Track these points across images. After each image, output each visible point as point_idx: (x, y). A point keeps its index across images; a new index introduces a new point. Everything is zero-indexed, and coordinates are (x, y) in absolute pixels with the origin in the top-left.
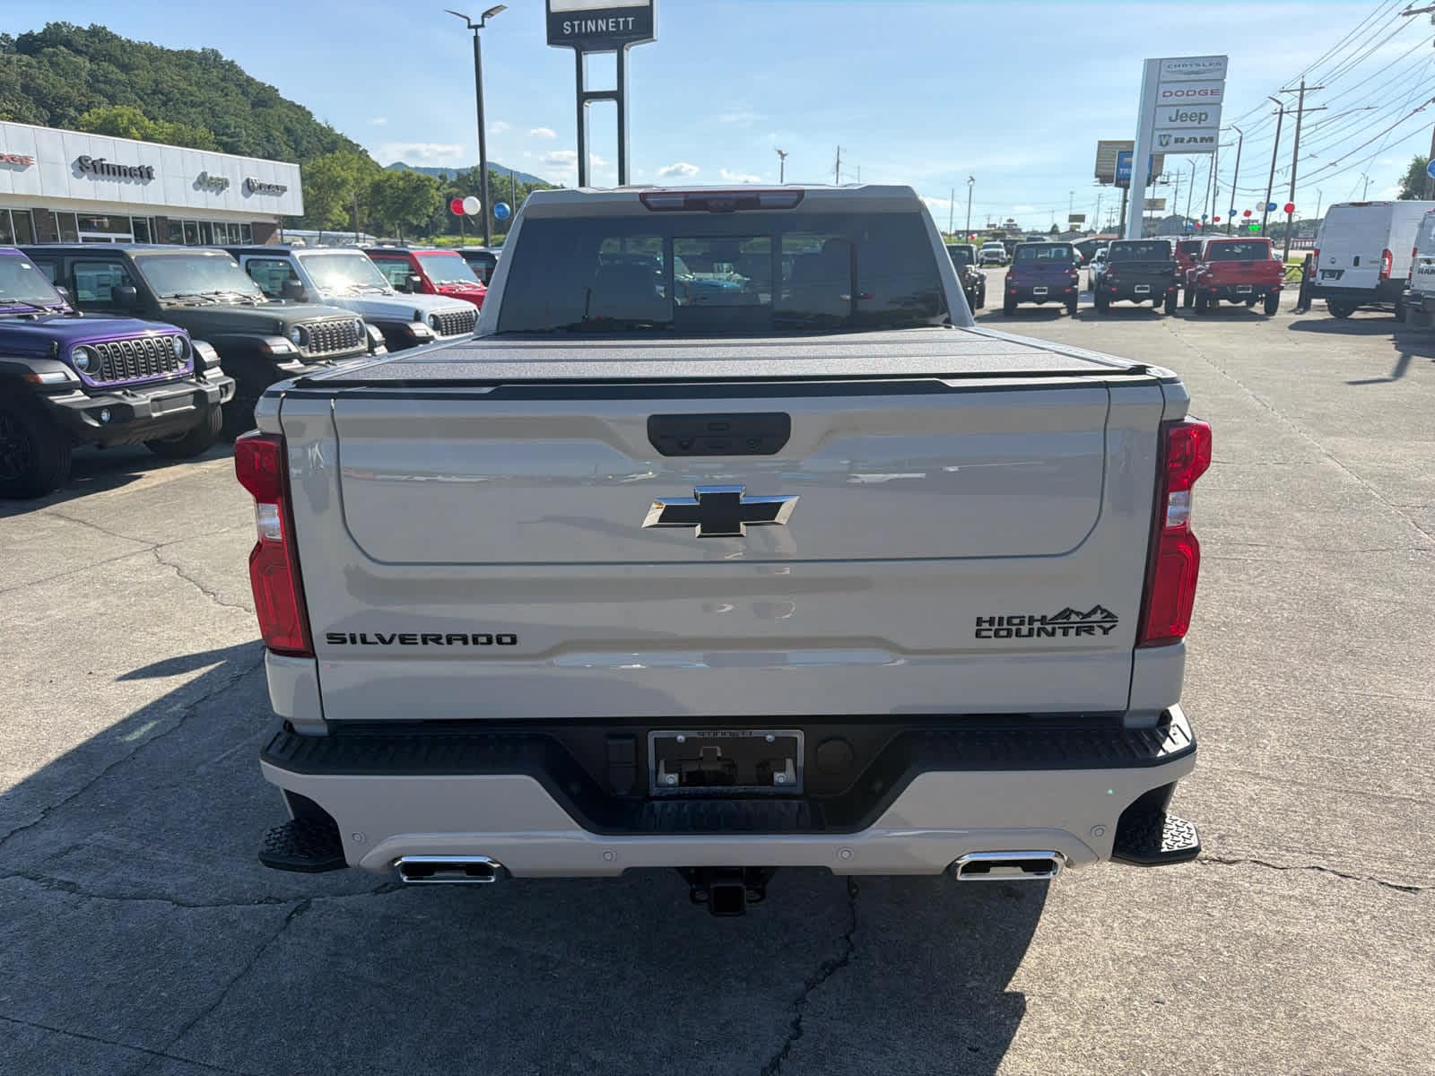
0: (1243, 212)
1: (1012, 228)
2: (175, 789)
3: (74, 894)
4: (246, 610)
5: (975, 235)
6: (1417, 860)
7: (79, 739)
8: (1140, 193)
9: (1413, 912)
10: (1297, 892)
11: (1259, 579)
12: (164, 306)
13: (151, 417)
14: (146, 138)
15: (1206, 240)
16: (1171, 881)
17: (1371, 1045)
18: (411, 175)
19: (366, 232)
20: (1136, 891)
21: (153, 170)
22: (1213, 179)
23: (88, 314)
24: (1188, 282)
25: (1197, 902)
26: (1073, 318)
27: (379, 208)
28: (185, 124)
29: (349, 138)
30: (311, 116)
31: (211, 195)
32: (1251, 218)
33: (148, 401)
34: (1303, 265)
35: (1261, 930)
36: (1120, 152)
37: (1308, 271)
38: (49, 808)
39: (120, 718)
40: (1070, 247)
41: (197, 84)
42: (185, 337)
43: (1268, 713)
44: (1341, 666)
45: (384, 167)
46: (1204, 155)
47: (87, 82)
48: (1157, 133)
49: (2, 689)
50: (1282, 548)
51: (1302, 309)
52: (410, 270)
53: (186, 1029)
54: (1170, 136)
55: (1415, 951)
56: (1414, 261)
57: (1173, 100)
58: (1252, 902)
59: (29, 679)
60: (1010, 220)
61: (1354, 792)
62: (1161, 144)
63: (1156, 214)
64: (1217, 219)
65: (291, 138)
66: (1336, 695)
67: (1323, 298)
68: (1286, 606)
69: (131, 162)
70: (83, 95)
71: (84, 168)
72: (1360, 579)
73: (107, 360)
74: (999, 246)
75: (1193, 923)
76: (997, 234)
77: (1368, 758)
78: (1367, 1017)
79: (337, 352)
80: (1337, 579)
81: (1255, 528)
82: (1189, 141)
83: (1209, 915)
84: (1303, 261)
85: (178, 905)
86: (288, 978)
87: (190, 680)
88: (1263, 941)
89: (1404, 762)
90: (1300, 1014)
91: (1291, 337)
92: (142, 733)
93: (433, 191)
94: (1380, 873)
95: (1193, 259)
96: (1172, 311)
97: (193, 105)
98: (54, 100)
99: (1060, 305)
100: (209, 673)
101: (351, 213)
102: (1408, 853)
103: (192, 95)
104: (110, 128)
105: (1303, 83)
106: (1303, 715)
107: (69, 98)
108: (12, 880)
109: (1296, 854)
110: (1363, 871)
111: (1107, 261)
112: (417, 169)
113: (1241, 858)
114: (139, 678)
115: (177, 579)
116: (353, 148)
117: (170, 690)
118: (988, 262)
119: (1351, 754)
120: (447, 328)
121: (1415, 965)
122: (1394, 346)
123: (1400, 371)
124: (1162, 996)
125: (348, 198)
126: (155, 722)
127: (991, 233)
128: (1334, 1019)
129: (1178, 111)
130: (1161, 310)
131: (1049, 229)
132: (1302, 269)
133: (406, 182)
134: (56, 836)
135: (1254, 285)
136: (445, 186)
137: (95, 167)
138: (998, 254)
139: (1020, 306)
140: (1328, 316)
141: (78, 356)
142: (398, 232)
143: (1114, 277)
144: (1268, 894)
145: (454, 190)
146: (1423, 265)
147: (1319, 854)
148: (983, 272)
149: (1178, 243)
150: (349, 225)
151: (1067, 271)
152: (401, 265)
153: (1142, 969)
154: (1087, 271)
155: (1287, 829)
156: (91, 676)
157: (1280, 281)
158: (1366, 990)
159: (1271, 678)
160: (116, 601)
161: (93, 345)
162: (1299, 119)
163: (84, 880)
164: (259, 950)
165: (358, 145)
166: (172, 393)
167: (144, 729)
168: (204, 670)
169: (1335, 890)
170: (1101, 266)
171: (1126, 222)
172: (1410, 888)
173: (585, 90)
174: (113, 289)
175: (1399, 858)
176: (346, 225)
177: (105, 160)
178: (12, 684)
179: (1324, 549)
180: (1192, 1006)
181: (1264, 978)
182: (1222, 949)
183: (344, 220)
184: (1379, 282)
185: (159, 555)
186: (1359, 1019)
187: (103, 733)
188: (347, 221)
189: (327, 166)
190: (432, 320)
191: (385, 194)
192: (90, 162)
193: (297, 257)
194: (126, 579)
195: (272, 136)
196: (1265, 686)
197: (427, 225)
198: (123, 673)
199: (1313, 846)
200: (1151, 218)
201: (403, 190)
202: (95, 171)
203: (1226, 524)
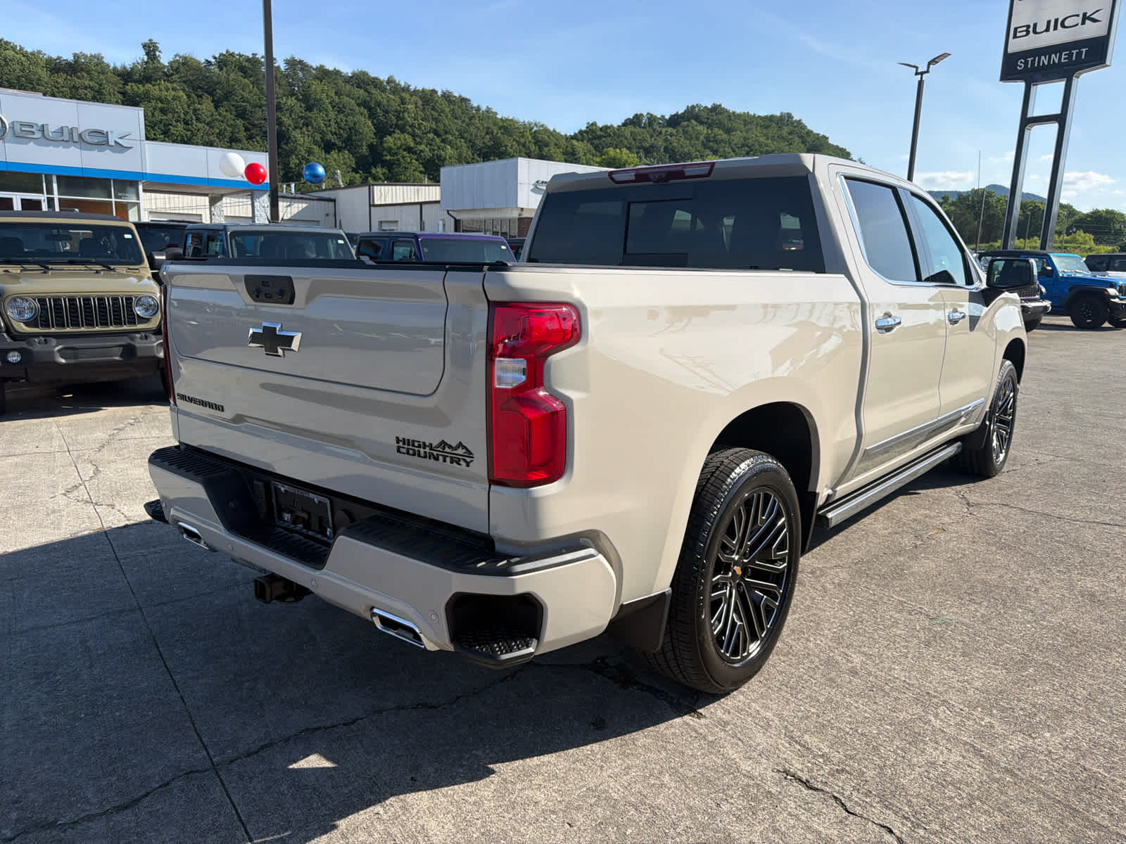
41: (772, 138)
47: (703, 142)
98: (680, 155)
107: (689, 153)
173: (1029, 116)
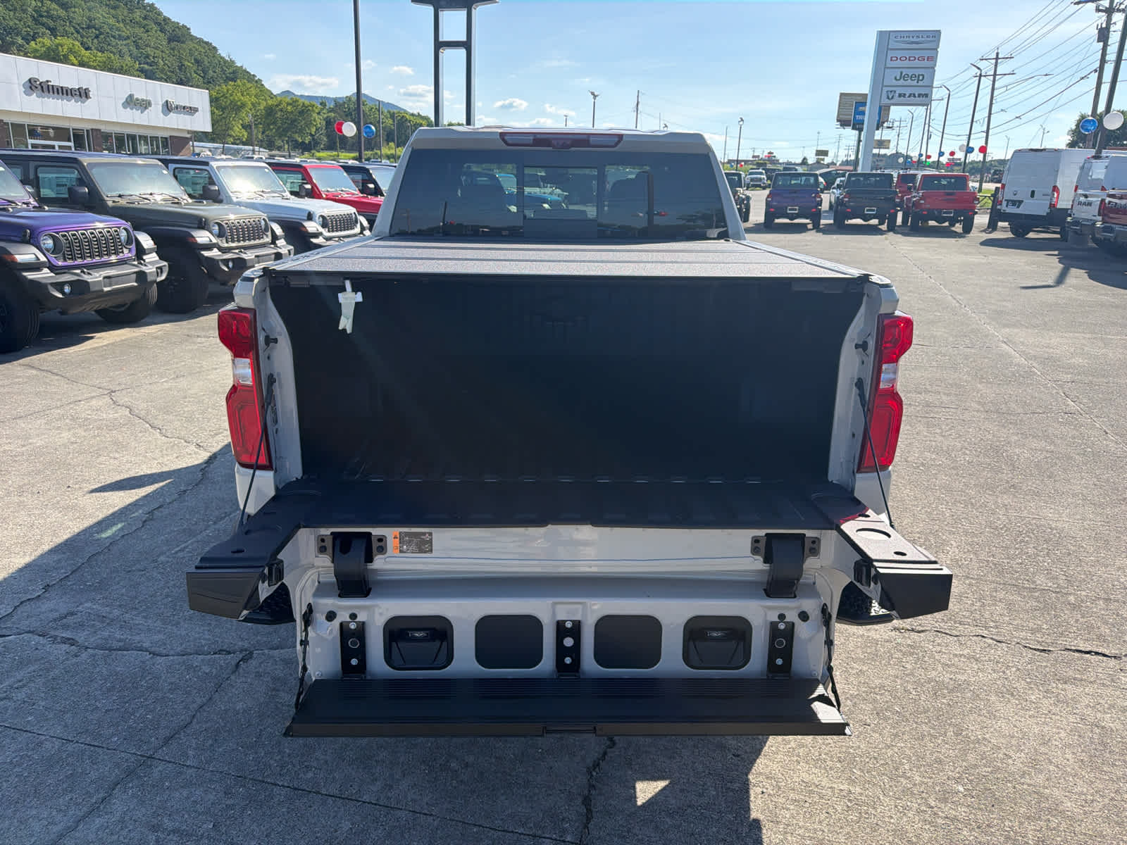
0: (949, 152)
1: (771, 158)
2: (143, 573)
3: (73, 647)
4: (186, 442)
5: (743, 163)
6: (1051, 631)
7: (65, 536)
8: (871, 135)
9: (1046, 666)
10: (965, 652)
11: (949, 433)
12: (110, 203)
13: (102, 291)
14: (82, 64)
15: (920, 174)
16: (877, 644)
17: (1011, 753)
18: (297, 101)
19: (261, 147)
20: (853, 651)
21: (89, 91)
22: (927, 126)
23: (51, 208)
24: (905, 206)
25: (896, 658)
26: (817, 232)
27: (272, 127)
28: (114, 54)
29: (248, 70)
30: (217, 50)
31: (137, 113)
32: (955, 157)
33: (101, 279)
34: (992, 195)
35: (939, 677)
36: (856, 103)
37: (996, 199)
38: (48, 585)
39: (95, 520)
40: (816, 176)
41: (124, 21)
42: (129, 229)
43: (950, 529)
44: (1005, 497)
45: (275, 94)
46: (921, 107)
47: (32, 16)
48: (885, 89)
49: (2, 498)
50: (967, 410)
51: (990, 230)
52: (302, 180)
53: (167, 741)
54: (895, 92)
55: (1045, 692)
56: (1075, 195)
57: (898, 64)
58: (934, 658)
59: (21, 491)
60: (770, 153)
61: (1009, 584)
62: (888, 98)
63: (883, 151)
64: (929, 157)
65: (200, 68)
66: (1001, 517)
67: (1006, 221)
68: (968, 452)
69: (72, 84)
70: (29, 26)
71: (33, 88)
72: (1022, 434)
73: (68, 245)
74: (761, 173)
75: (892, 672)
76: (760, 163)
77: (1020, 561)
78: (1010, 735)
79: (247, 243)
80: (1005, 434)
81: (948, 395)
82: (909, 96)
83: (903, 667)
84: (993, 192)
85: (154, 654)
86: (240, 706)
87: (147, 493)
88: (940, 685)
89: (1046, 564)
90: (964, 733)
91: (980, 250)
92: (114, 531)
93: (315, 115)
94: (1024, 640)
95: (910, 188)
96: (892, 228)
97: (120, 38)
99: (808, 221)
100: (162, 488)
101: (249, 130)
102: (1045, 626)
103: (119, 31)
104: (52, 56)
105: (997, 54)
106: (976, 530)
107: (17, 29)
108: (26, 636)
109: (967, 626)
110: (1012, 638)
111: (844, 189)
112: (301, 96)
113: (927, 629)
114: (107, 491)
115: (130, 417)
116: (251, 78)
117: (131, 500)
118: (753, 186)
119: (1008, 558)
120: (332, 226)
121: (1045, 701)
122: (1058, 260)
123: (1060, 280)
124: (868, 721)
125: (247, 118)
126: (123, 524)
127: (755, 162)
128: (987, 736)
129: (901, 73)
130: (884, 227)
131: (799, 161)
132: (992, 198)
133: (293, 107)
134: (54, 605)
135: (955, 210)
136: (324, 111)
137: (42, 87)
138: (760, 180)
139: (777, 221)
140: (1010, 235)
141: (45, 242)
142: (286, 146)
143: (849, 202)
144: (945, 653)
145: (332, 115)
146: (1082, 199)
147: (983, 627)
148: (749, 193)
149: (899, 175)
150: (247, 140)
151: (813, 195)
152: (296, 176)
153: (855, 703)
154: (829, 195)
155: (961, 609)
156: (69, 489)
157: (975, 207)
158: (1010, 718)
159: (954, 504)
160: (83, 434)
161: (57, 233)
162: (994, 81)
163: (81, 637)
164: (217, 686)
165: (254, 75)
166: (119, 273)
167: (115, 529)
168: (157, 486)
169: (993, 651)
170: (839, 191)
171: (860, 157)
172: (1045, 650)
173: (441, 40)
174: (69, 189)
175: (1039, 629)
176: (244, 140)
177: (50, 81)
178: (8, 494)
179: (997, 412)
180: (889, 727)
181: (940, 709)
182: (912, 690)
183: (243, 136)
184: (1048, 211)
185: (114, 399)
186: (1004, 736)
187: (83, 531)
188: (246, 137)
189: (230, 92)
190: (321, 219)
191: (277, 116)
192: (38, 83)
193: (215, 167)
194: (89, 417)
195: (184, 65)
196: (950, 509)
197: (310, 142)
198: (94, 487)
199: (978, 621)
200: (879, 154)
201: (292, 112)
202: (43, 91)
203: (927, 391)
